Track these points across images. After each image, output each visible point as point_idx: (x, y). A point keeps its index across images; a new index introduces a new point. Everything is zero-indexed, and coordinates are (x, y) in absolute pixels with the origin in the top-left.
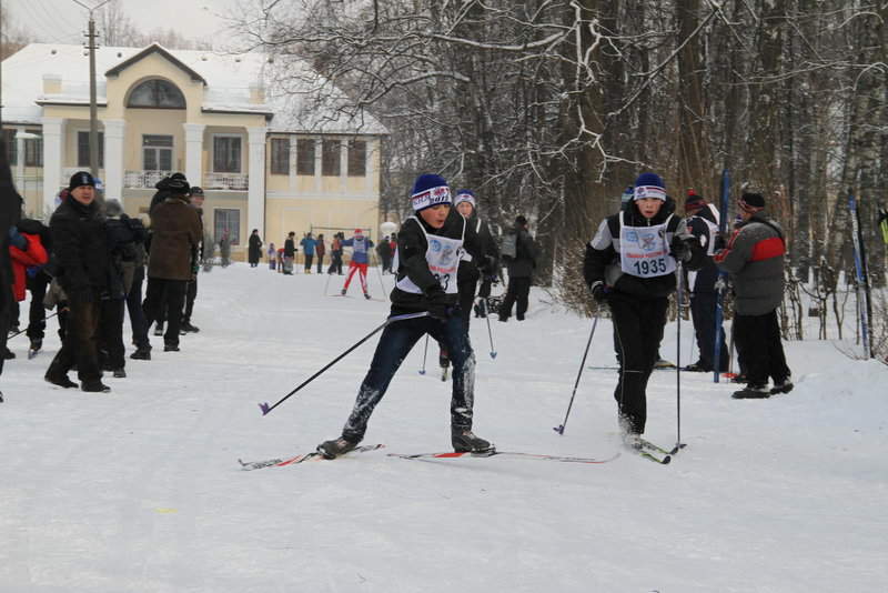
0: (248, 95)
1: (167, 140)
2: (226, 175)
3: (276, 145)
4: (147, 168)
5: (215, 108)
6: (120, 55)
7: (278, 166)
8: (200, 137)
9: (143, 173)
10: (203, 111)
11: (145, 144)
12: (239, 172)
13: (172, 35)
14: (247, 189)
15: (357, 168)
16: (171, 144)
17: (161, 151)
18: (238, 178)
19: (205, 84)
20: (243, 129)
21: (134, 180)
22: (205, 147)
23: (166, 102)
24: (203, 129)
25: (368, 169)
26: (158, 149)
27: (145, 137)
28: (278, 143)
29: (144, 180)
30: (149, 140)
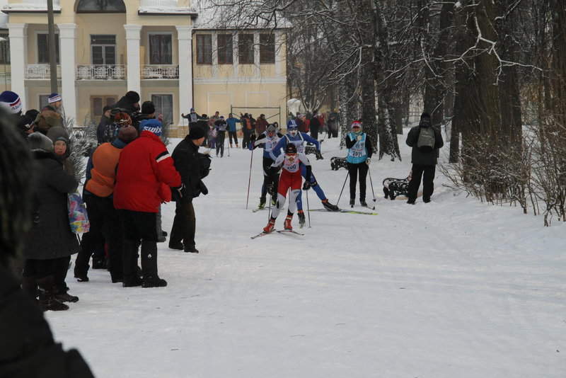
1: (111, 39)
2: (160, 66)
3: (201, 40)
4: (95, 62)
5: (149, 11)
7: (202, 57)
8: (137, 35)
9: (92, 67)
10: (140, 14)
11: (92, 42)
12: (171, 63)
14: (178, 77)
15: (268, 57)
16: (114, 42)
17: (106, 48)
18: (170, 68)
20: (173, 29)
21: (85, 73)
22: (142, 43)
23: (110, 7)
24: (140, 28)
25: (277, 58)
26: (103, 46)
27: (93, 37)
28: (201, 37)
29: (93, 72)
30: (96, 39)
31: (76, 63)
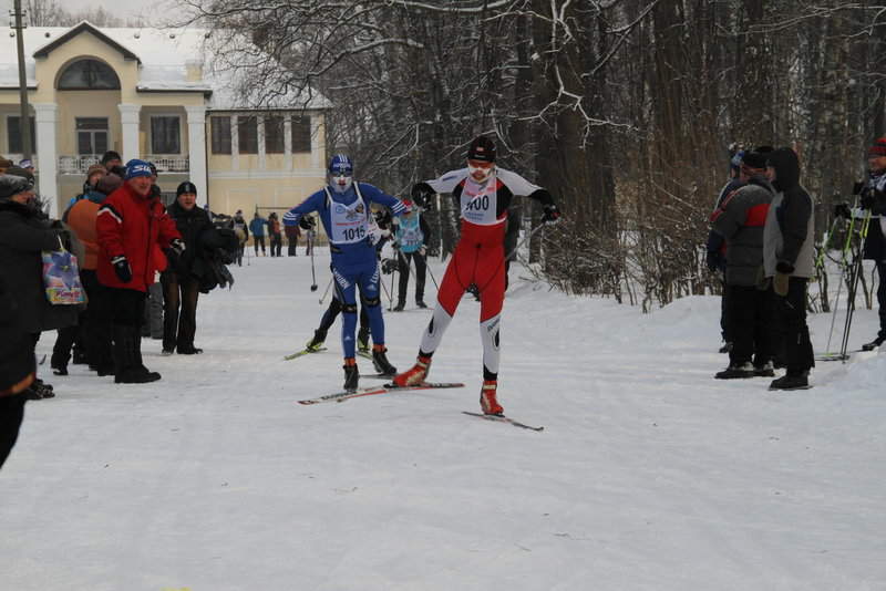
0: (185, 73)
1: (102, 123)
2: (165, 157)
3: (216, 123)
4: (81, 151)
5: (150, 88)
6: (48, 35)
7: (219, 144)
8: (136, 118)
9: (78, 157)
10: (138, 91)
11: (78, 127)
12: (179, 152)
13: (101, 14)
14: (188, 170)
15: (302, 145)
16: (106, 127)
17: (96, 134)
18: (178, 159)
19: (139, 62)
20: (182, 109)
21: (69, 165)
22: (142, 128)
23: (100, 83)
24: (139, 110)
25: (314, 144)
26: (93, 132)
27: (78, 120)
28: (218, 125)
29: (80, 164)
30: (83, 123)
31: (57, 152)
